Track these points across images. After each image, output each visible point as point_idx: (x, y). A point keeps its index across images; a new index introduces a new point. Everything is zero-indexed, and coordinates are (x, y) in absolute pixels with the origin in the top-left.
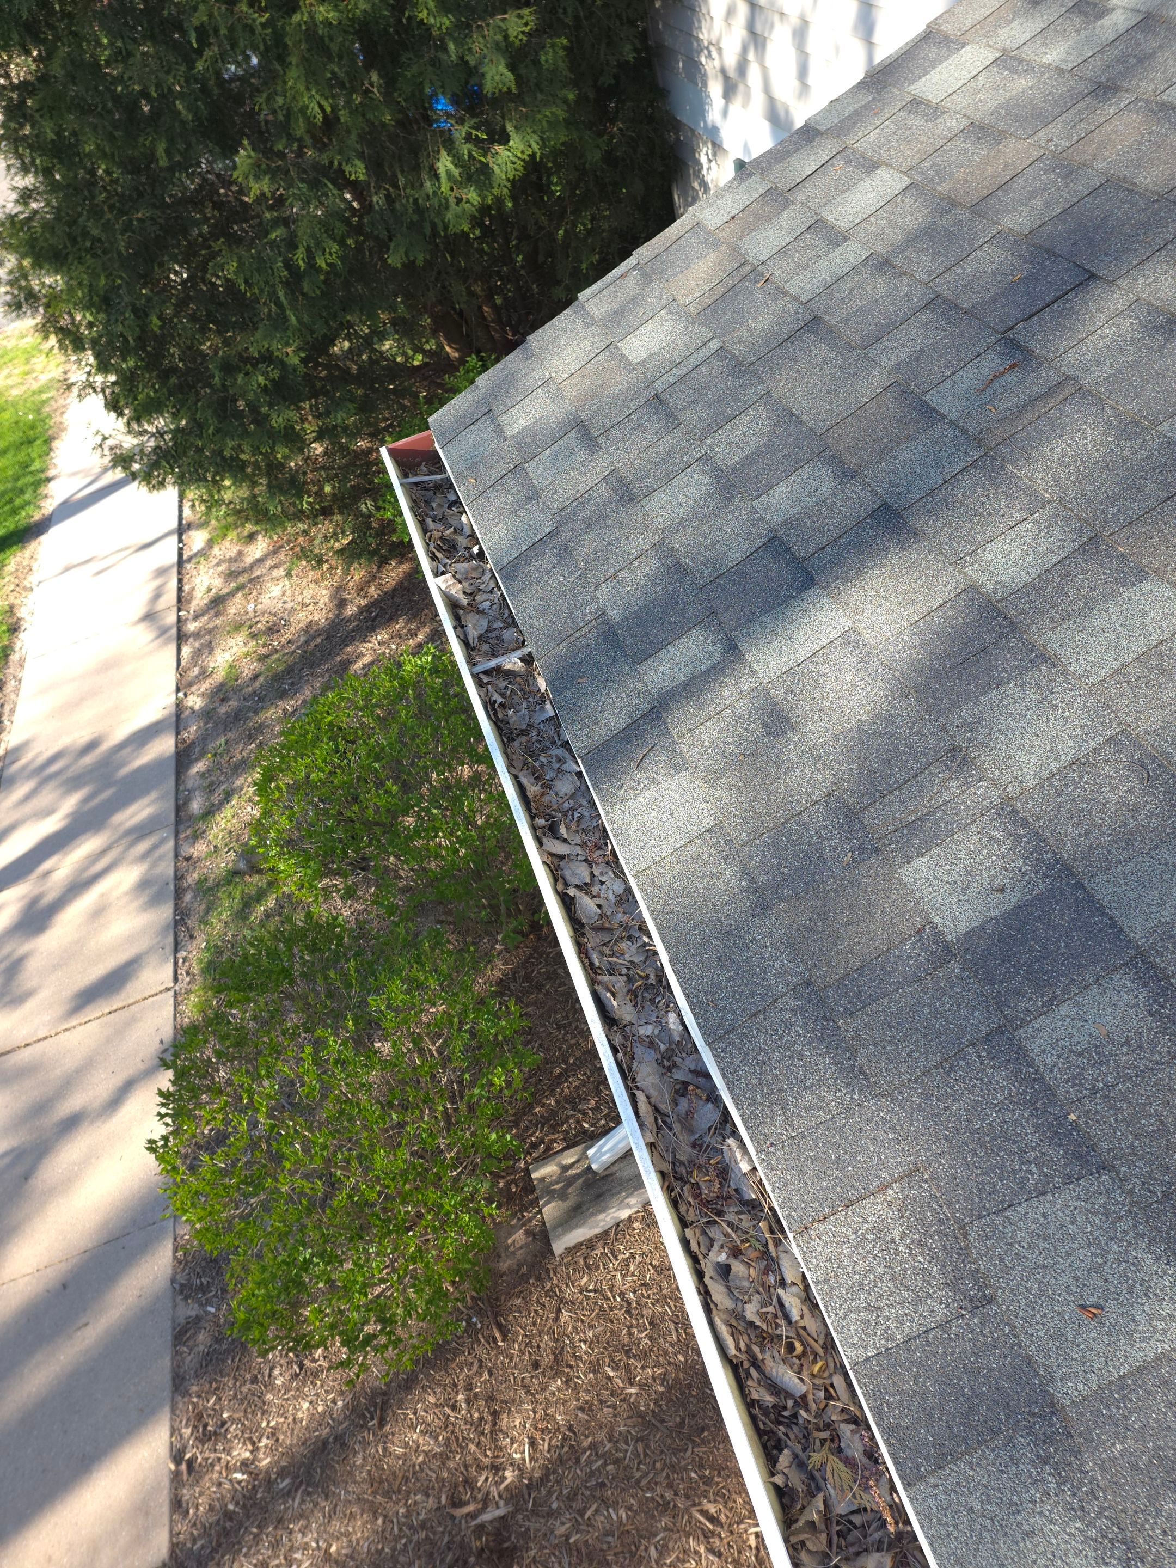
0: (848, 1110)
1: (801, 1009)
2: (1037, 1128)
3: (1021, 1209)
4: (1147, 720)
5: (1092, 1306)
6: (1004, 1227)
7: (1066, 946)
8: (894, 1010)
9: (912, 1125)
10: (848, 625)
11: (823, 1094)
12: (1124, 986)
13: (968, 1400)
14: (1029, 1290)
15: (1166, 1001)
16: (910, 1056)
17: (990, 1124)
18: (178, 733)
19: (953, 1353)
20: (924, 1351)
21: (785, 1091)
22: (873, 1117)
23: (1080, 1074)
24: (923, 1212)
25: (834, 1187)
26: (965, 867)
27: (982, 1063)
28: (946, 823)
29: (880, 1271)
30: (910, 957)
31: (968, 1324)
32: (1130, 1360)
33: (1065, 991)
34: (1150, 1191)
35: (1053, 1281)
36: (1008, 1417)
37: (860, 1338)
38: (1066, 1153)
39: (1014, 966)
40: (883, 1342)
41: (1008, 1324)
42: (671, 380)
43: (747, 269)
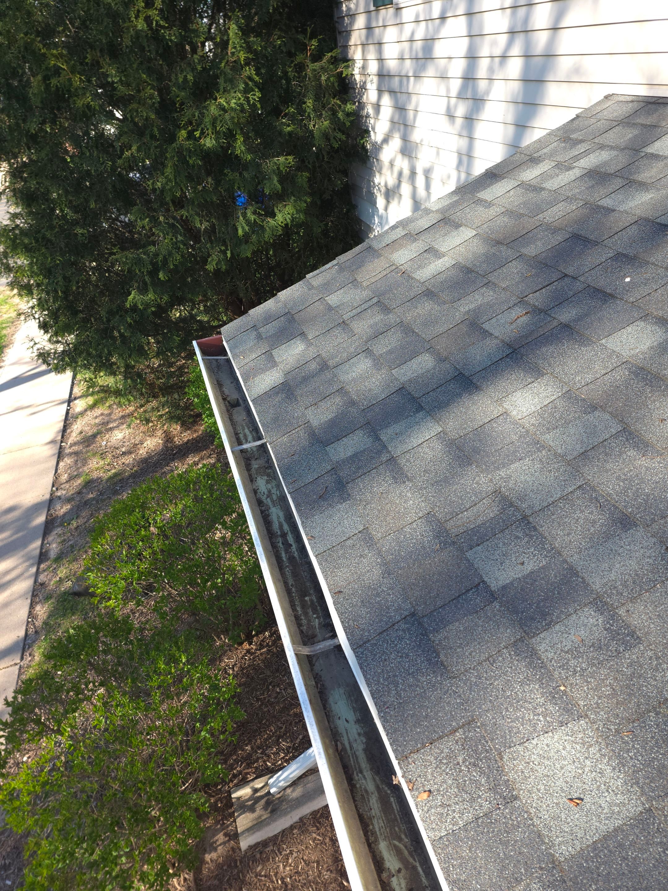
0: (434, 686)
1: (408, 629)
2: (543, 694)
3: (534, 742)
4: (598, 477)
5: (576, 799)
6: (524, 752)
7: (558, 593)
8: (462, 629)
9: (471, 694)
10: (441, 429)
11: (419, 677)
12: (591, 614)
13: (502, 861)
14: (539, 790)
15: (613, 622)
16: (470, 654)
17: (516, 693)
18: (49, 510)
19: (493, 831)
20: (476, 831)
21: (397, 676)
22: (448, 690)
23: (567, 663)
24: (476, 746)
25: (424, 732)
26: (502, 551)
27: (511, 658)
28: (492, 529)
29: (450, 782)
30: (471, 600)
31: (503, 813)
32: (599, 831)
33: (558, 617)
34: (608, 729)
35: (553, 784)
36: (526, 870)
37: (437, 824)
38: (560, 708)
39: (529, 604)
40: (451, 826)
41: (526, 812)
42: (352, 315)
43: (394, 267)
